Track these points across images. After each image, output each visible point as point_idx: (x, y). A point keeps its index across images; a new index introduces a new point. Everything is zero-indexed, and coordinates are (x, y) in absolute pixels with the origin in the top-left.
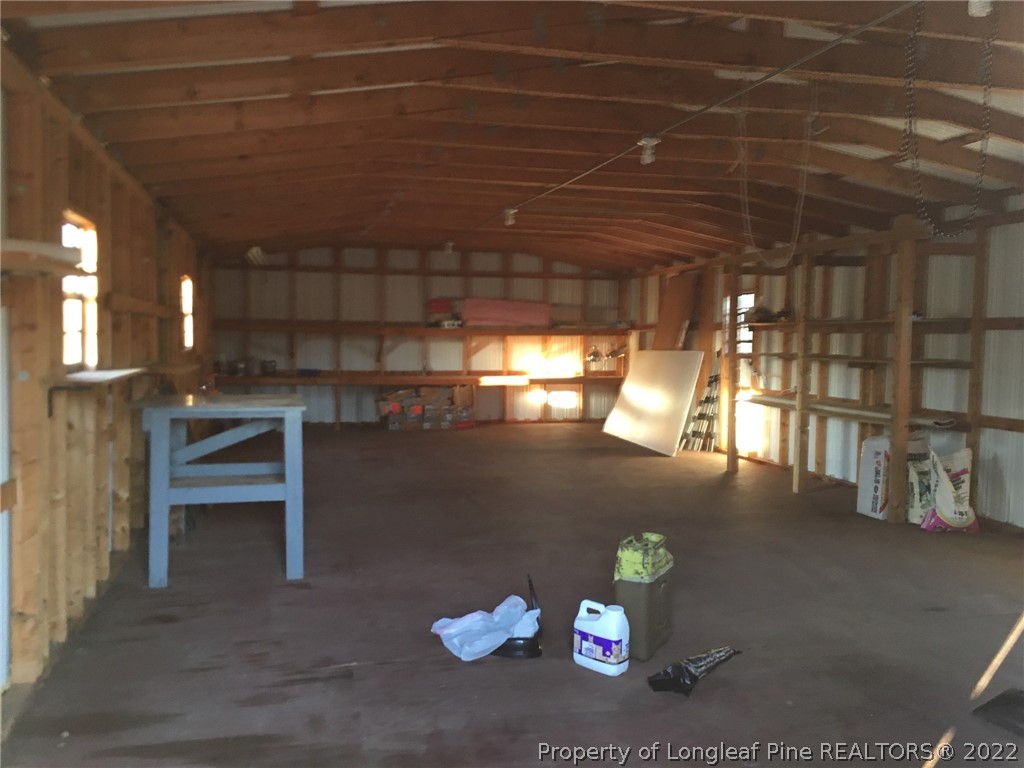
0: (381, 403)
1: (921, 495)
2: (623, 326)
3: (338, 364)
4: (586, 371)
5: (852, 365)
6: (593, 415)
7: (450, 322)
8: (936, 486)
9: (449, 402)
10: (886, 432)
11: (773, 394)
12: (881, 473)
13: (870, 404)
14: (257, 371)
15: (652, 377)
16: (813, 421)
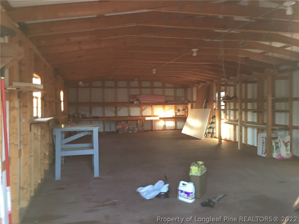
0: (117, 126)
1: (276, 149)
2: (186, 102)
3: (104, 114)
4: (176, 115)
5: (254, 112)
6: (178, 128)
7: (136, 102)
8: (280, 146)
9: (136, 125)
10: (265, 131)
11: (232, 121)
12: (264, 143)
13: (260, 123)
14: (81, 117)
15: (195, 117)
16: (243, 129)
